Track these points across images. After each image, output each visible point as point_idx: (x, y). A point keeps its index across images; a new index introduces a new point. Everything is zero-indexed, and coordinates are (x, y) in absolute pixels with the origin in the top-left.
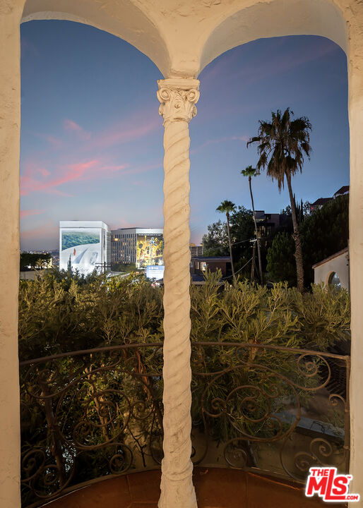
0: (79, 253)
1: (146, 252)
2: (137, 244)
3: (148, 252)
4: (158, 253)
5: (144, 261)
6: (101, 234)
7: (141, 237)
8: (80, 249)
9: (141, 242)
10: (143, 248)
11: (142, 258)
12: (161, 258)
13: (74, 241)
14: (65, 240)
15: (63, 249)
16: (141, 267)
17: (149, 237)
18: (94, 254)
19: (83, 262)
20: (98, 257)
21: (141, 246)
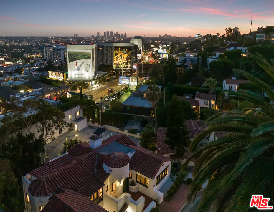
0: (79, 64)
1: (120, 58)
2: (114, 53)
3: (121, 59)
4: (127, 59)
5: (119, 64)
6: (92, 53)
7: (117, 49)
8: (79, 62)
9: (117, 52)
10: (118, 55)
11: (118, 62)
12: (130, 62)
13: (76, 58)
14: (70, 57)
15: (70, 62)
16: (116, 67)
17: (122, 49)
18: (88, 65)
19: (82, 70)
20: (90, 67)
21: (116, 54)
